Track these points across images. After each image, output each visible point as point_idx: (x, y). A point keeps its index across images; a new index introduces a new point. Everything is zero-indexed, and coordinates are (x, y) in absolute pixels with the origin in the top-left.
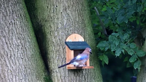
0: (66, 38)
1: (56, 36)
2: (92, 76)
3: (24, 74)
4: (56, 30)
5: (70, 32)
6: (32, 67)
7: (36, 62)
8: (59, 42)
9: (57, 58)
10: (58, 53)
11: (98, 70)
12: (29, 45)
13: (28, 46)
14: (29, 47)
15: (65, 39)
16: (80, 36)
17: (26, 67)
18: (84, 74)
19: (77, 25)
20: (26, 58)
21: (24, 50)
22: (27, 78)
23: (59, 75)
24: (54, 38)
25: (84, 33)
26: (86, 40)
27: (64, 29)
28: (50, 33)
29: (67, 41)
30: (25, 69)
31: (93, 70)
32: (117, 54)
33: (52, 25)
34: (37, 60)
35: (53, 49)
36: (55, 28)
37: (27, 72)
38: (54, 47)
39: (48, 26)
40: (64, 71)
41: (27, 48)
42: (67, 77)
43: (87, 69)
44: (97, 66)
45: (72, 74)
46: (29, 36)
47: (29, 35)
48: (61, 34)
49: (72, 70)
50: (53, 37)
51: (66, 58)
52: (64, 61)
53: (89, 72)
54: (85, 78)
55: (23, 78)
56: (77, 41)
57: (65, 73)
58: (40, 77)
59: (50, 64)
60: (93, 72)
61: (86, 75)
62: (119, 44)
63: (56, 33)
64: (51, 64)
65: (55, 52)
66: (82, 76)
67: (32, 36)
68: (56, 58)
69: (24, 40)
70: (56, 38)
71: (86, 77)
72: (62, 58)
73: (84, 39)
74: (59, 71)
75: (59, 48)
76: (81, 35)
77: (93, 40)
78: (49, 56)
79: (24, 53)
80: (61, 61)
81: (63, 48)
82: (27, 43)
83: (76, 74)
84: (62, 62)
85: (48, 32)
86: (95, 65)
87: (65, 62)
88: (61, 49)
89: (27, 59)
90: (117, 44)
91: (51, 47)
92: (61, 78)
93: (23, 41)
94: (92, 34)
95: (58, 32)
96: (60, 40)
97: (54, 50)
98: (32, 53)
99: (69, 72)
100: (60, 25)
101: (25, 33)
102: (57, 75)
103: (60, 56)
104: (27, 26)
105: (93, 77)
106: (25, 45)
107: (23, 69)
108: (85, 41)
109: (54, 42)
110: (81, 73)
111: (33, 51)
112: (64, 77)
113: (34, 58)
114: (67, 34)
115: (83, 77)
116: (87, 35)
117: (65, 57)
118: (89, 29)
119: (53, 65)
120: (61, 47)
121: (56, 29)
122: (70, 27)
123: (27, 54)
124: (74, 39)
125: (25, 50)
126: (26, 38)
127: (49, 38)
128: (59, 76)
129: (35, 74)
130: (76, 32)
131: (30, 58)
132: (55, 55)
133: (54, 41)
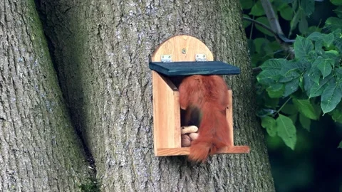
0: (154, 51)
1: (118, 43)
2: (240, 180)
3: (10, 172)
4: (116, 24)
5: (164, 30)
6: (37, 149)
7: (49, 131)
8: (129, 65)
9: (123, 117)
10: (123, 101)
11: (261, 160)
12: (26, 72)
13: (21, 75)
14: (26, 81)
15: (149, 52)
16: (200, 43)
17: (15, 147)
18: (214, 174)
19: (190, 6)
20: (17, 119)
21: (8, 91)
22: (19, 185)
23: (129, 176)
24: (113, 48)
25: (215, 33)
26: (221, 58)
27: (146, 17)
28: (99, 34)
29: (156, 59)
30: (12, 156)
31: (243, 161)
32: (326, 103)
33: (105, 7)
34: (54, 124)
35: (109, 87)
36: (116, 15)
37: (20, 164)
38: (110, 81)
39: (91, 7)
40: (146, 163)
41: (19, 85)
42: (155, 184)
43: (224, 156)
44: (257, 145)
45: (174, 175)
46: (24, 43)
47: (27, 40)
48: (136, 36)
49: (171, 158)
50: (109, 47)
51: (152, 118)
52: (145, 127)
53: (232, 165)
54: (216, 186)
55: (5, 185)
56: (191, 59)
57: (149, 171)
58: (63, 183)
59: (99, 137)
60: (243, 165)
61: (221, 175)
62: (333, 72)
63: (119, 32)
64: (102, 137)
65: (113, 99)
66: (207, 180)
67: (38, 42)
68: (117, 117)
69: (8, 55)
70: (119, 51)
71: (221, 182)
72: (140, 117)
73: (215, 53)
74: (130, 163)
75: (129, 85)
76: (203, 40)
77: (245, 58)
78: (95, 112)
79: (9, 102)
80: (136, 130)
81: (140, 84)
82: (18, 67)
83: (186, 174)
84: (138, 134)
85: (89, 28)
86: (249, 140)
87: (147, 133)
88: (137, 88)
89: (19, 122)
90: (326, 71)
91: (100, 80)
92: (133, 186)
93: (6, 58)
94: (240, 35)
95: (126, 29)
96: (131, 55)
97: (110, 92)
98: (37, 100)
99: (162, 166)
100: (132, 4)
101: (13, 33)
102: (121, 177)
103: (130, 113)
104: (19, 7)
105: (245, 182)
106: (13, 73)
107: (7, 157)
108: (215, 59)
109: (110, 65)
110: (202, 170)
111: (38, 93)
112: (143, 185)
113: (43, 117)
114: (155, 37)
115: (211, 182)
116: (223, 38)
117: (148, 116)
118: (231, 21)
119: (107, 141)
120: (135, 79)
121: (118, 19)
122: (165, 13)
123: (20, 105)
124: (180, 52)
125: (12, 91)
126: (16, 49)
127: (94, 48)
128: (130, 181)
129: (45, 172)
130: (187, 29)
131: (29, 118)
132: (113, 108)
133: (111, 58)
